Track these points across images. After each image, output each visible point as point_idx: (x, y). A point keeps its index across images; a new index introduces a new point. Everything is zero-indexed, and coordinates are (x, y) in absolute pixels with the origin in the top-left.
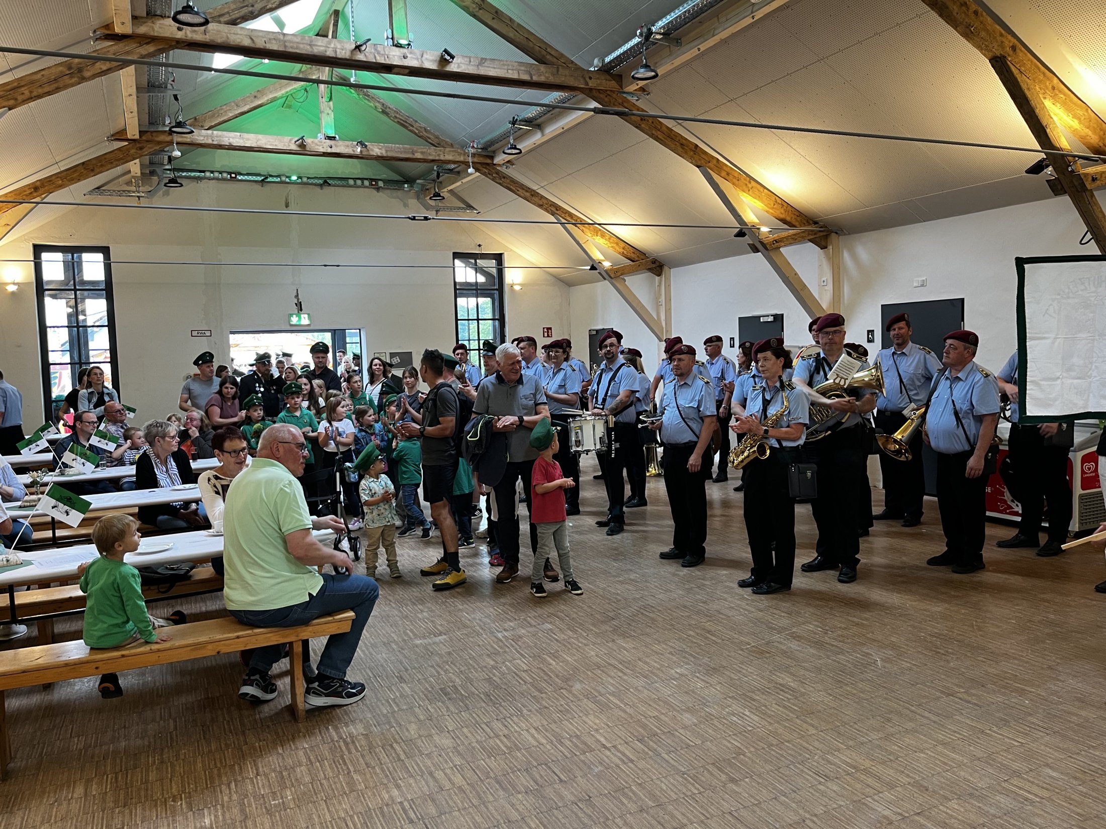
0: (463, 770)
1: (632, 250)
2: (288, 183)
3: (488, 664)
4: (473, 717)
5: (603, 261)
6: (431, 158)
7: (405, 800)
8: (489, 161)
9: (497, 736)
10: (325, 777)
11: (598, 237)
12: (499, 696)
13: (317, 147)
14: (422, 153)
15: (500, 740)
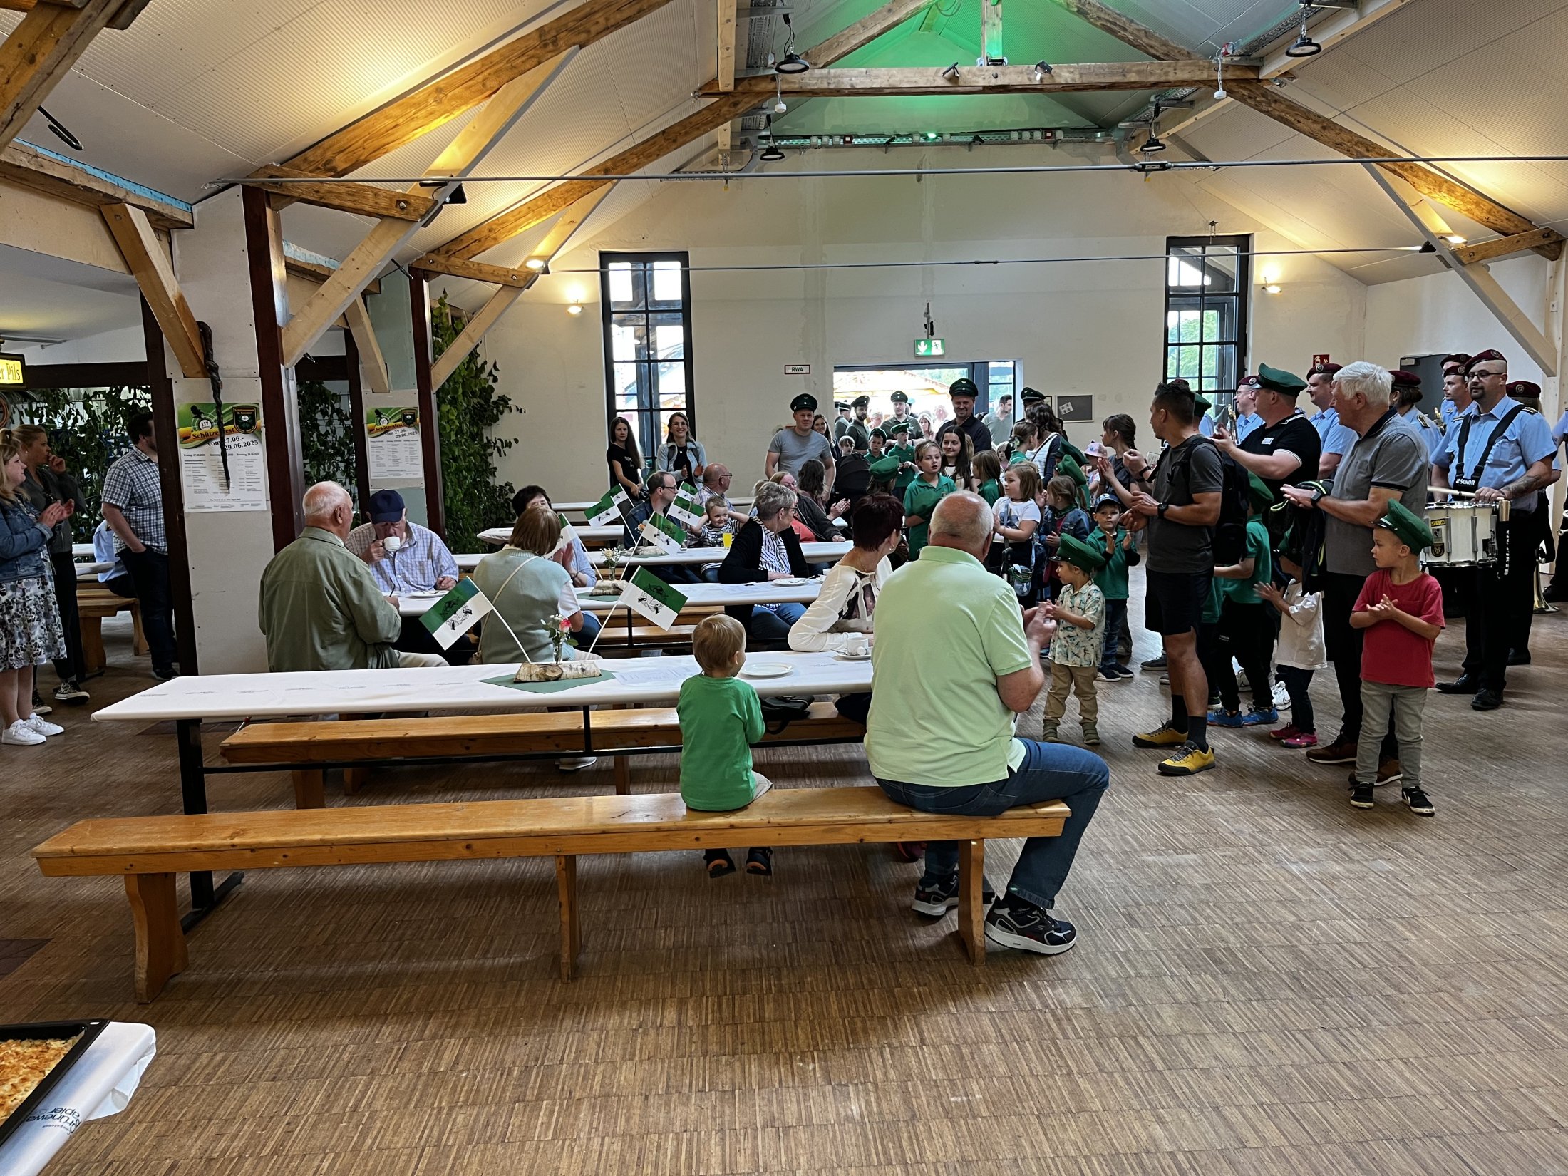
0: (1276, 1116)
1: (1505, 214)
2: (922, 144)
3: (1286, 920)
4: (1276, 1015)
5: (1450, 235)
6: (1153, 79)
7: (1179, 1150)
8: (1252, 76)
9: (1331, 1062)
10: (1032, 1073)
11: (1443, 194)
12: (1318, 983)
13: (975, 79)
14: (1138, 72)
15: (1338, 1071)
